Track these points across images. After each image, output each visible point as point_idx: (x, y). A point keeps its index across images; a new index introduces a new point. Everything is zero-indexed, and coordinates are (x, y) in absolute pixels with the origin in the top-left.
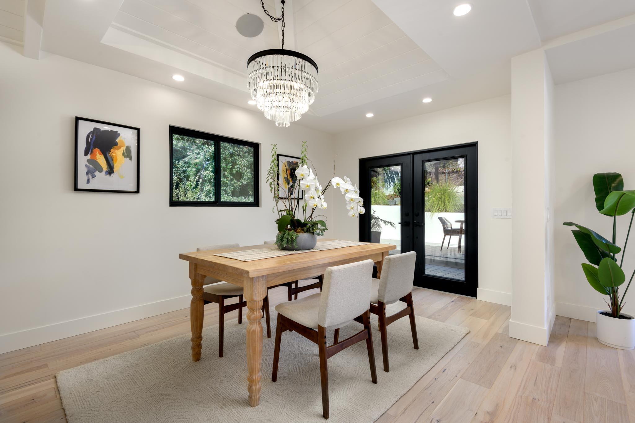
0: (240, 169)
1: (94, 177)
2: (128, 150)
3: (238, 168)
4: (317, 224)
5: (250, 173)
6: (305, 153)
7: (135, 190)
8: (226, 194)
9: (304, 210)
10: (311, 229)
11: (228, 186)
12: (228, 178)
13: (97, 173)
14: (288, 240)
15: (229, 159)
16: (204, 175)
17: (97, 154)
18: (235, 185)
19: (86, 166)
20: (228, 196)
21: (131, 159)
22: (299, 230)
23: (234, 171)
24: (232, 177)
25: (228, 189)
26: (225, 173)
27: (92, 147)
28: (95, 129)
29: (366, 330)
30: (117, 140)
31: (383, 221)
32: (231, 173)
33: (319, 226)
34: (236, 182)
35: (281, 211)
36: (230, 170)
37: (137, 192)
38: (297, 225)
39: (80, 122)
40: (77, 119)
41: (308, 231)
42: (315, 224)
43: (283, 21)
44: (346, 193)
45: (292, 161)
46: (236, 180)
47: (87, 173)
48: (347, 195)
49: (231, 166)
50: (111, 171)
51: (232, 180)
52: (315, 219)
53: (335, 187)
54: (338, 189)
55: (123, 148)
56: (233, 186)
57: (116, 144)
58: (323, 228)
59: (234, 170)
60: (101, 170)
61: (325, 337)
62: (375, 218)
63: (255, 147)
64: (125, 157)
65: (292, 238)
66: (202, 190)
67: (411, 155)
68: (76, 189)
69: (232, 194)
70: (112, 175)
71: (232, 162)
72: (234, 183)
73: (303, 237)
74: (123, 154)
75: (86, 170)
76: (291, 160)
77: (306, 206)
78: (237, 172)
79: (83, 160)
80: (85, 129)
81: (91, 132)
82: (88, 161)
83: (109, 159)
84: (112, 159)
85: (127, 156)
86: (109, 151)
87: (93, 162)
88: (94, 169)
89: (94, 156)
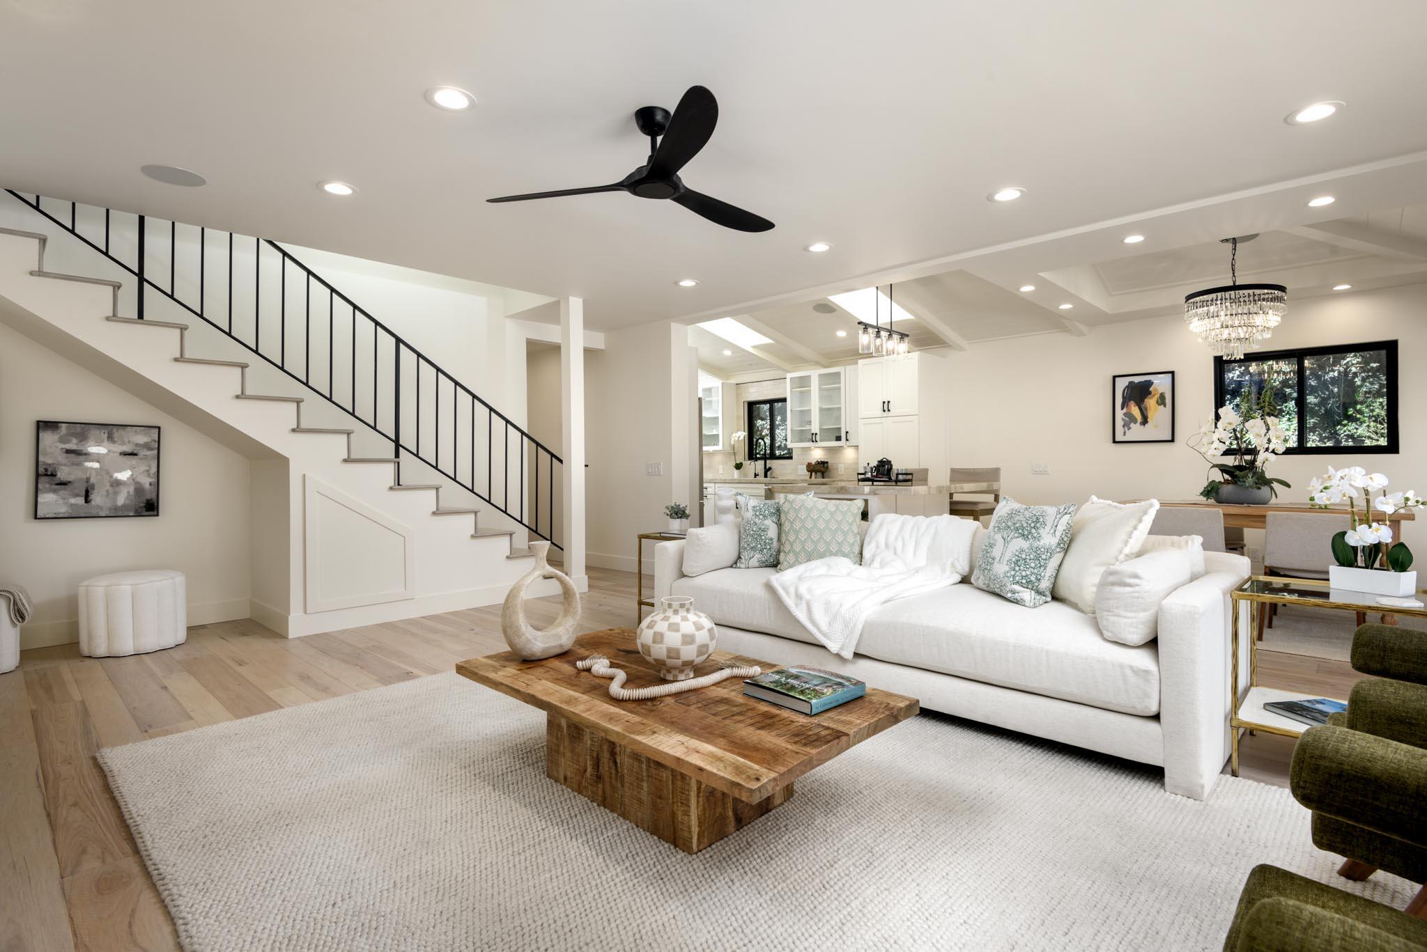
1: (1129, 429)
13: (1132, 425)
17: (1132, 406)
19: (1123, 419)
27: (1127, 400)
28: (1131, 382)
30: (1151, 389)
37: (1172, 440)
47: (1124, 426)
50: (1145, 421)
55: (1157, 397)
57: (1150, 393)
60: (1135, 421)
64: (1159, 405)
70: (1147, 424)
74: (1157, 402)
75: (1122, 423)
79: (1120, 413)
80: (1122, 384)
81: (1127, 387)
82: (1125, 414)
83: (1143, 409)
84: (1146, 409)
85: (1161, 402)
86: (1143, 401)
87: (1128, 415)
88: (1130, 421)
89: (1129, 409)
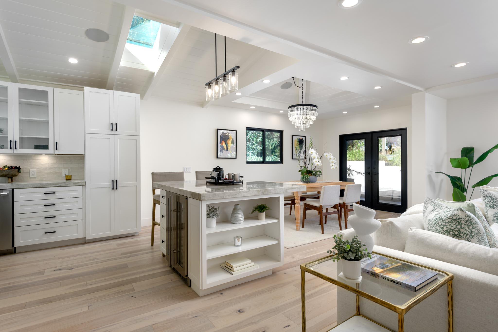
2: (233, 140)
3: (260, 138)
4: (318, 172)
5: (267, 141)
6: (312, 141)
7: (235, 157)
9: (312, 166)
10: (315, 174)
11: (254, 149)
12: (255, 145)
13: (223, 151)
14: (306, 178)
15: (255, 133)
17: (223, 143)
18: (259, 149)
22: (310, 174)
26: (253, 142)
27: (222, 140)
29: (338, 211)
30: (229, 136)
31: (356, 172)
32: (256, 142)
33: (318, 173)
34: (259, 147)
35: (301, 166)
36: (256, 140)
38: (309, 172)
39: (218, 130)
40: (218, 129)
41: (314, 175)
42: (316, 172)
43: (303, 88)
44: (329, 160)
46: (259, 146)
48: (330, 160)
49: (256, 137)
50: (227, 149)
51: (257, 146)
52: (317, 170)
53: (325, 157)
54: (327, 158)
55: (231, 140)
56: (258, 150)
57: (229, 138)
58: (320, 173)
59: (258, 140)
61: (322, 209)
62: (349, 170)
63: (281, 132)
65: (307, 177)
67: (371, 134)
70: (228, 151)
71: (257, 135)
72: (258, 148)
73: (312, 177)
76: (299, 138)
77: (312, 164)
84: (228, 145)
85: (232, 143)
86: (227, 141)
87: (222, 146)
88: (222, 149)
89: (222, 144)
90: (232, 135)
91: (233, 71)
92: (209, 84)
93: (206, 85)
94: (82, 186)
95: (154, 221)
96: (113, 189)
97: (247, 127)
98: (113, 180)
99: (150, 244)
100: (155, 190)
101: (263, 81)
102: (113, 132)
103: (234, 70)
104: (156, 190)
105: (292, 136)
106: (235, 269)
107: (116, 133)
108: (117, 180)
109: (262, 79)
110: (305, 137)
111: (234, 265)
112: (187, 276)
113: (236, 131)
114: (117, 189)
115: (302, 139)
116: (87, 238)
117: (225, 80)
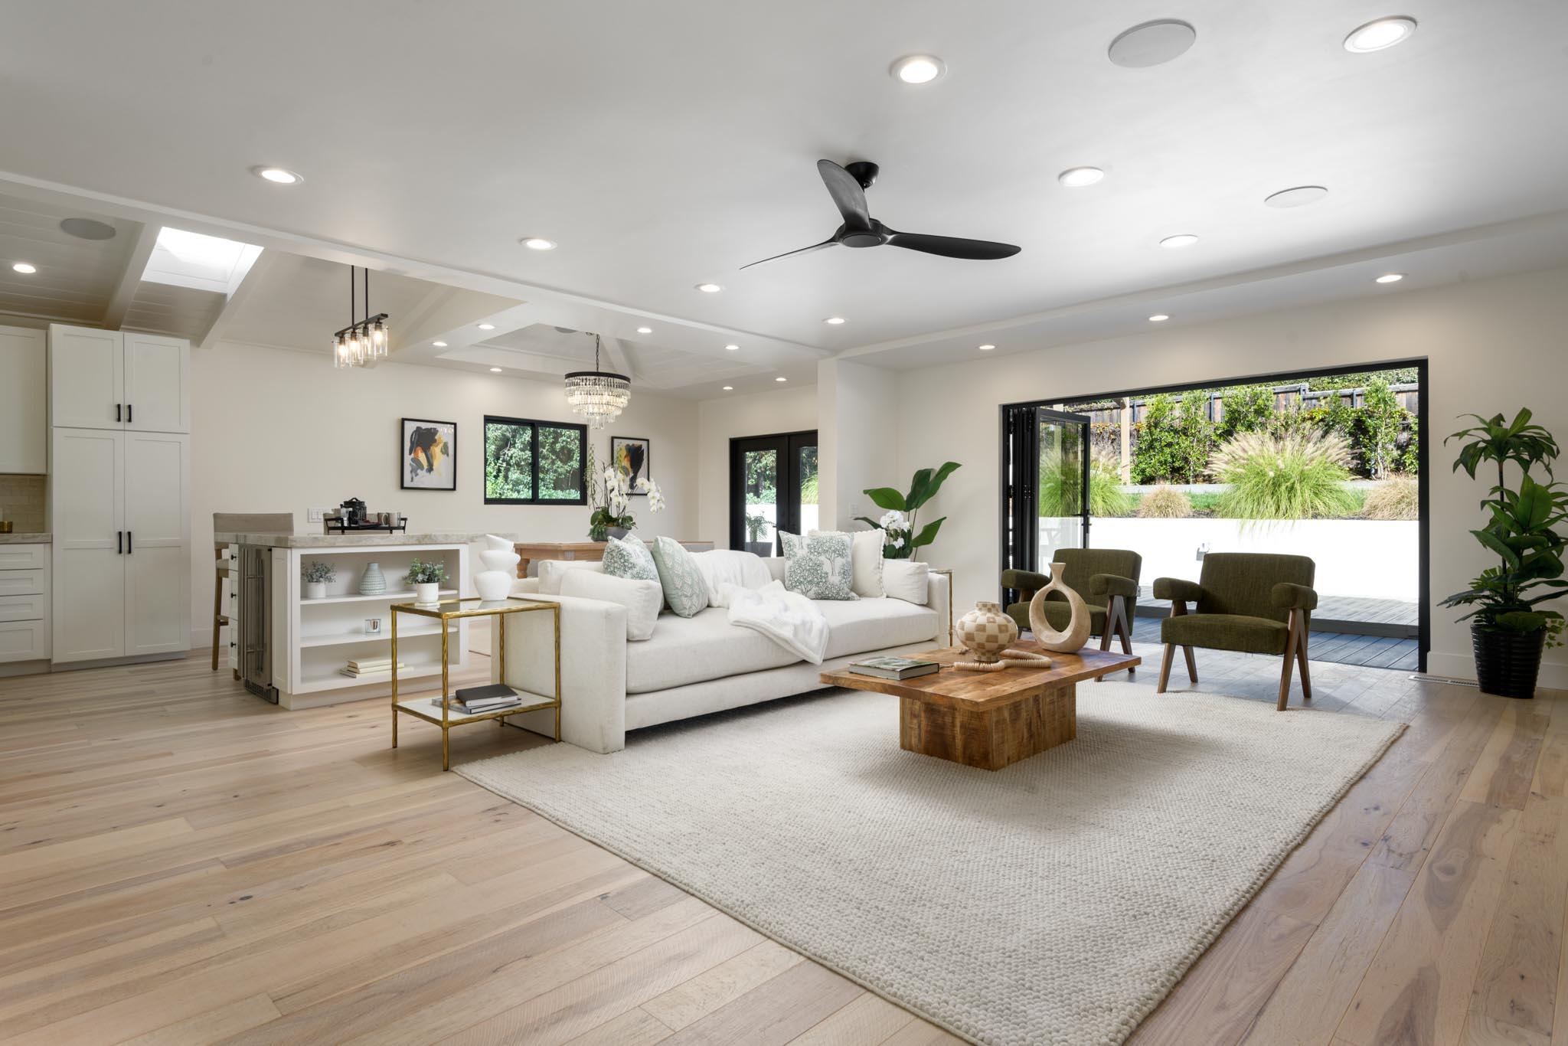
0: (567, 442)
1: (417, 475)
2: (446, 446)
7: (452, 487)
8: (544, 486)
10: (620, 527)
11: (549, 472)
12: (547, 459)
13: (419, 471)
16: (510, 455)
17: (419, 452)
18: (559, 470)
19: (410, 464)
20: (547, 488)
21: (448, 455)
22: (610, 523)
23: (558, 446)
24: (554, 458)
25: (547, 477)
26: (542, 452)
27: (415, 445)
28: (418, 428)
30: (436, 437)
32: (553, 451)
34: (561, 465)
36: (551, 446)
37: (454, 489)
38: (609, 520)
39: (406, 422)
40: (403, 420)
41: (618, 525)
42: (624, 519)
45: (633, 445)
46: (561, 462)
47: (411, 472)
49: (553, 438)
50: (430, 469)
51: (553, 463)
55: (441, 445)
56: (556, 471)
57: (435, 441)
60: (422, 468)
63: (583, 429)
64: (443, 453)
66: (506, 477)
67: (787, 438)
68: (402, 487)
69: (554, 486)
70: (432, 472)
72: (558, 467)
73: (612, 530)
74: (441, 451)
75: (410, 469)
76: (631, 443)
78: (563, 448)
79: (408, 458)
80: (410, 428)
81: (415, 431)
82: (412, 460)
83: (429, 456)
84: (432, 457)
85: (445, 451)
86: (429, 448)
87: (416, 460)
88: (417, 465)
89: (417, 454)
90: (444, 433)
91: (378, 321)
92: (341, 335)
93: (336, 335)
94: (42, 545)
95: (218, 616)
96: (120, 552)
97: (485, 416)
98: (120, 533)
99: (211, 666)
100: (220, 550)
101: (479, 325)
102: (120, 425)
103: (379, 319)
104: (223, 550)
105: (613, 438)
106: (361, 670)
107: (128, 426)
108: (129, 533)
109: (477, 322)
110: (648, 440)
111: (360, 665)
112: (270, 685)
113: (455, 424)
114: (130, 552)
115: (641, 446)
116: (55, 661)
117: (366, 333)
